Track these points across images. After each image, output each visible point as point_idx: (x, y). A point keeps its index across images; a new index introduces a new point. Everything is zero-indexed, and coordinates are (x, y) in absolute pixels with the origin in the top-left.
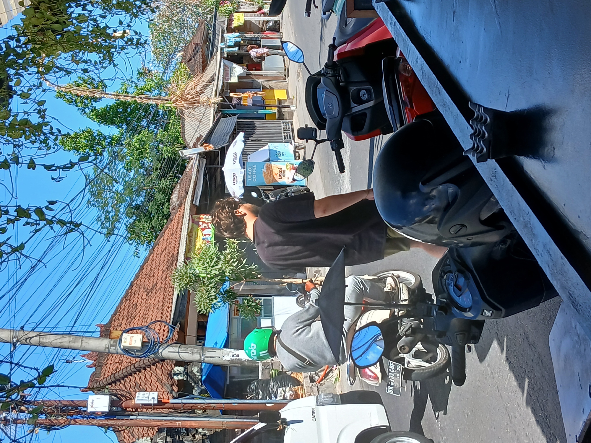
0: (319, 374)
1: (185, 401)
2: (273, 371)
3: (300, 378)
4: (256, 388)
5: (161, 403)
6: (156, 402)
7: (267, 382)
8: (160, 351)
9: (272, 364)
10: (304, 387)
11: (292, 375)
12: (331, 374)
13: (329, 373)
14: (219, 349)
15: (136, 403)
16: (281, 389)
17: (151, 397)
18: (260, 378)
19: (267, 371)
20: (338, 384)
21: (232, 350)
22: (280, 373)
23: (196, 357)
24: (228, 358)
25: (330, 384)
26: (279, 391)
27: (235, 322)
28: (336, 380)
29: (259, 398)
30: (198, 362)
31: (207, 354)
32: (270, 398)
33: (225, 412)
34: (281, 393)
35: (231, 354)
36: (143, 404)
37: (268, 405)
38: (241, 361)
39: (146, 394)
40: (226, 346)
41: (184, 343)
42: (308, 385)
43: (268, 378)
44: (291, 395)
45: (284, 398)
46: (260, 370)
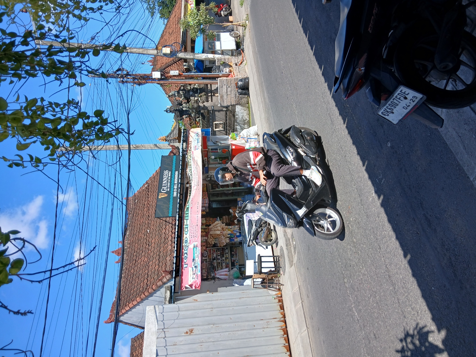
0: (239, 62)
1: (189, 74)
2: (221, 62)
3: (231, 65)
4: (215, 69)
5: (180, 75)
6: (178, 74)
7: (219, 67)
8: (178, 55)
9: (221, 59)
10: (233, 68)
11: (229, 63)
12: (243, 63)
13: (243, 62)
14: (200, 54)
15: (171, 74)
16: (225, 69)
17: (176, 73)
18: (217, 65)
19: (219, 62)
20: (246, 66)
21: (205, 54)
22: (224, 63)
23: (192, 57)
24: (204, 57)
25: (243, 66)
26: (224, 70)
27: (206, 44)
28: (245, 64)
29: (217, 72)
30: (192, 59)
31: (196, 56)
32: (221, 72)
33: (204, 78)
34: (225, 70)
35: (205, 56)
36: (173, 75)
37: (220, 75)
38: (209, 59)
39: (174, 71)
40: (203, 52)
41: (186, 52)
42: (235, 67)
43: (220, 65)
44: (229, 71)
45: (226, 72)
46: (217, 62)
